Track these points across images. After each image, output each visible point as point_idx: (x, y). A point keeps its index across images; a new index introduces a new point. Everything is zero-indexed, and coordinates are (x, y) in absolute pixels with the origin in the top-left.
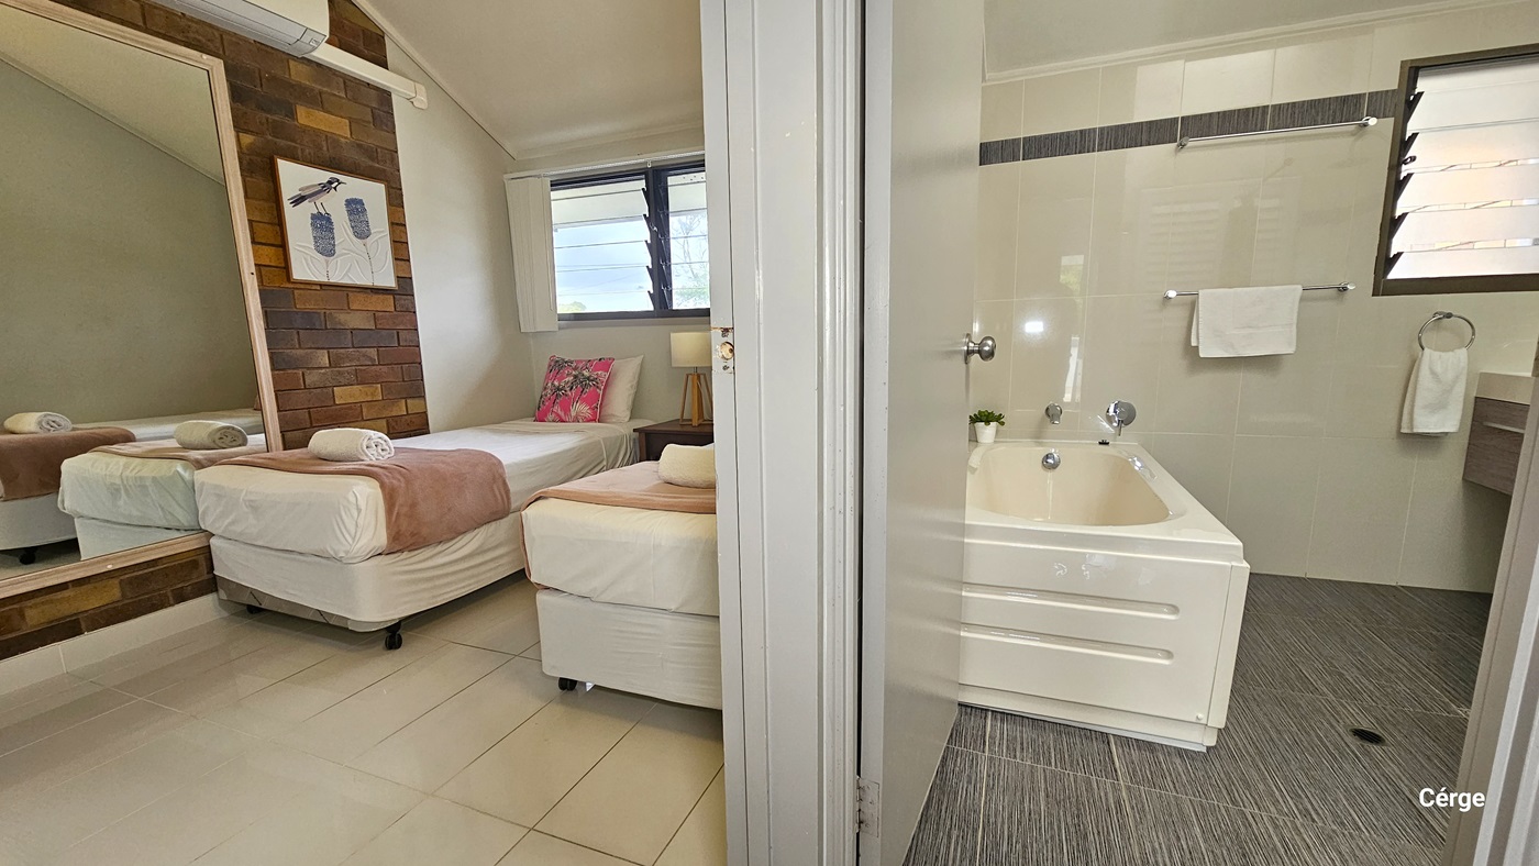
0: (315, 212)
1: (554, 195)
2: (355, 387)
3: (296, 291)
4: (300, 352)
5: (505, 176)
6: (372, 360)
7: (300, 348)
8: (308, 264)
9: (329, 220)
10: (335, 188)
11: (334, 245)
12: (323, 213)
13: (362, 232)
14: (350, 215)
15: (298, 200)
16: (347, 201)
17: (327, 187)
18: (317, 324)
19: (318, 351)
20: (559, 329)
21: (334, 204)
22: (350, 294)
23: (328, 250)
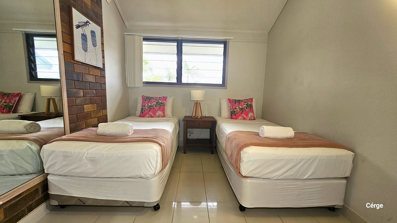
0: (82, 33)
1: (144, 43)
2: (90, 105)
3: (75, 64)
4: (75, 90)
5: (125, 33)
6: (94, 94)
7: (75, 88)
8: (80, 54)
9: (86, 37)
10: (88, 25)
11: (87, 48)
12: (85, 34)
13: (95, 45)
14: (92, 37)
15: (78, 27)
16: (91, 31)
17: (86, 23)
18: (80, 79)
19: (80, 90)
20: (143, 86)
21: (87, 30)
22: (90, 68)
23: (85, 50)
